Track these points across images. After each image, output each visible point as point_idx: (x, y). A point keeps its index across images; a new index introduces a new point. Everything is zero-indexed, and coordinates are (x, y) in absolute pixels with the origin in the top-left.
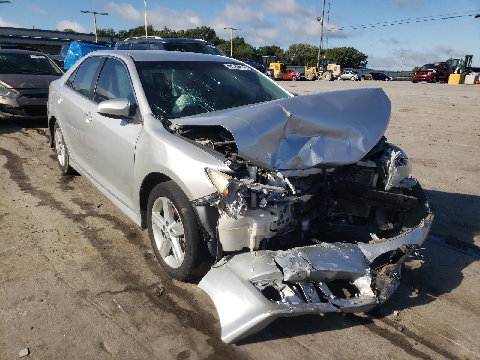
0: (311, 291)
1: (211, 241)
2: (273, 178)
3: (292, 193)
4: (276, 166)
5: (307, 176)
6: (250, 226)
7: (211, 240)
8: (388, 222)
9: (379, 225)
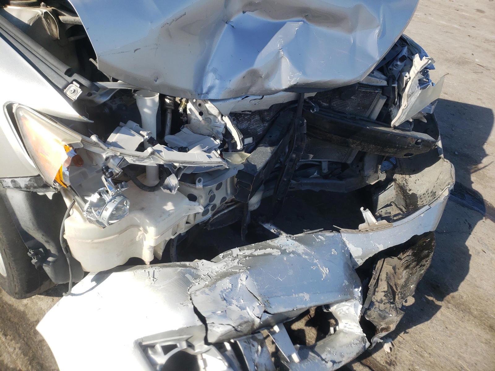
0: (257, 351)
1: (50, 262)
2: (197, 114)
3: (236, 146)
4: (205, 91)
5: (269, 108)
6: (141, 229)
7: (50, 259)
8: (379, 171)
9: (366, 176)
